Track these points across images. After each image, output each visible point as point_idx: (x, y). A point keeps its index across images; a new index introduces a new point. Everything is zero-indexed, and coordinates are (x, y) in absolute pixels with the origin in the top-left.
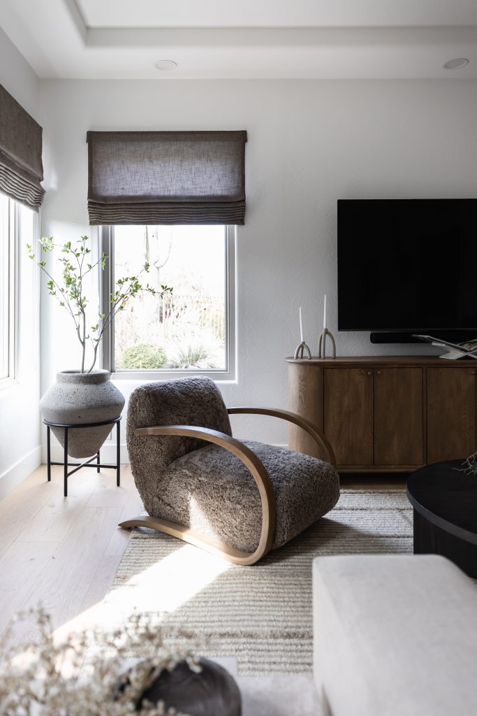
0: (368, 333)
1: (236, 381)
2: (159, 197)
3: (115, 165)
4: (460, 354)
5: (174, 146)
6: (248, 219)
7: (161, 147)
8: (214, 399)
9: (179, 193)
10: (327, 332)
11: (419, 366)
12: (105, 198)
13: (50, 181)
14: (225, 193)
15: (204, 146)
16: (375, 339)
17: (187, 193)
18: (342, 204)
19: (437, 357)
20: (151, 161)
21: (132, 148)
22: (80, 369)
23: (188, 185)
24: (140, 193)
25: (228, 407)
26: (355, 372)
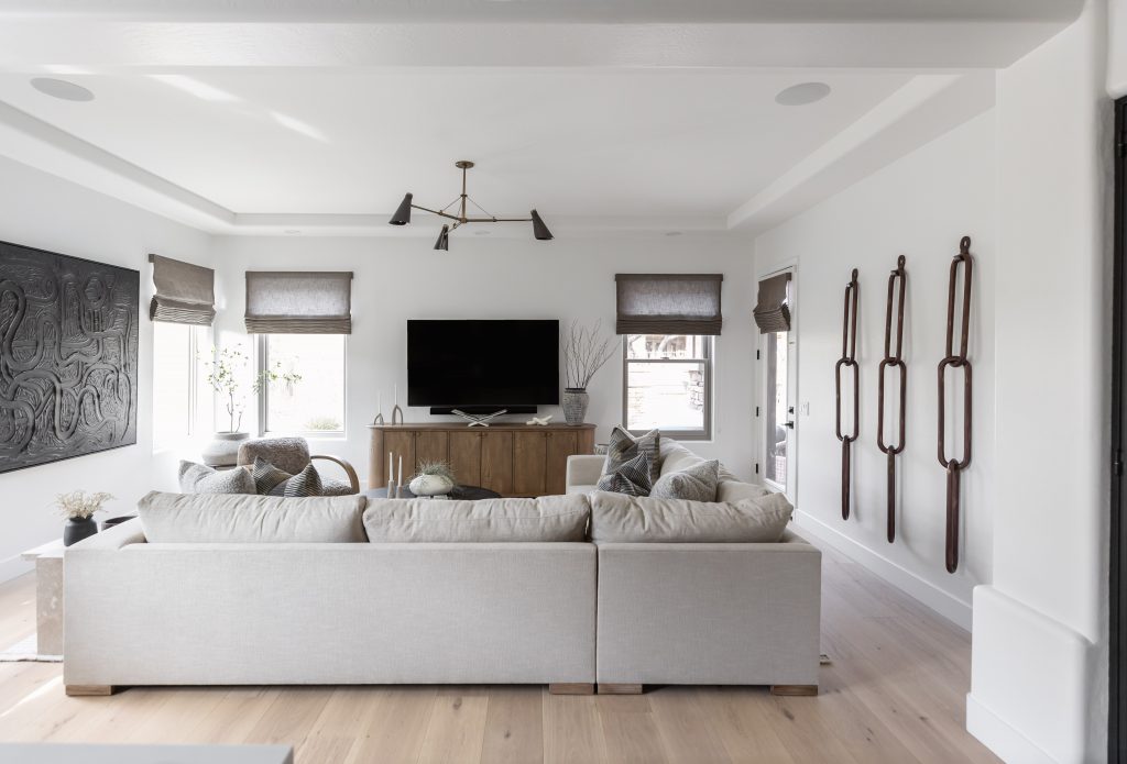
0: (428, 408)
1: (345, 439)
2: (292, 316)
3: (265, 294)
4: (475, 423)
5: (304, 282)
6: (354, 329)
7: (295, 282)
8: (298, 449)
9: (306, 314)
10: (397, 407)
11: (445, 430)
12: (257, 316)
13: (220, 303)
14: (337, 313)
15: (324, 281)
16: (433, 412)
17: (312, 314)
18: (410, 323)
19: (467, 424)
20: (288, 290)
21: (275, 283)
22: (229, 430)
23: (313, 307)
24: (281, 313)
25: (311, 455)
26: (404, 434)
